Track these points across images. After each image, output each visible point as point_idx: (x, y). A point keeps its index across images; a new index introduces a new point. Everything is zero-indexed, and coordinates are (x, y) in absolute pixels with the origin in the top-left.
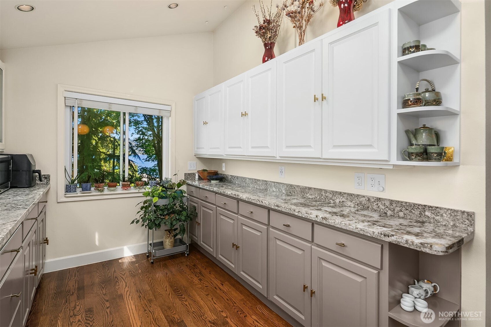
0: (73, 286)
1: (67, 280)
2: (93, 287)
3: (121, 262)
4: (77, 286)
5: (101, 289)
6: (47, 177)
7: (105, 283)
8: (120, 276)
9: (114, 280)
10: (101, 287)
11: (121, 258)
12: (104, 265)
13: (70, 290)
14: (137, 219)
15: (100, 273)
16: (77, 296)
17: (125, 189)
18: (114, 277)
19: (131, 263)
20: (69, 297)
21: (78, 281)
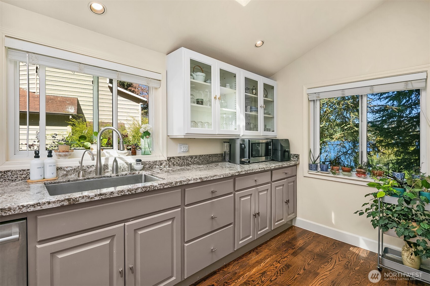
0: (300, 244)
1: (302, 238)
2: (308, 253)
3: (351, 250)
4: (301, 246)
5: (311, 259)
6: (297, 156)
7: (319, 256)
8: (335, 260)
9: (327, 259)
10: (313, 258)
11: (356, 247)
12: (336, 243)
13: (295, 245)
14: (362, 210)
15: (325, 247)
16: (294, 252)
17: (358, 176)
18: (331, 257)
19: (358, 255)
20: (290, 249)
21: (306, 243)
